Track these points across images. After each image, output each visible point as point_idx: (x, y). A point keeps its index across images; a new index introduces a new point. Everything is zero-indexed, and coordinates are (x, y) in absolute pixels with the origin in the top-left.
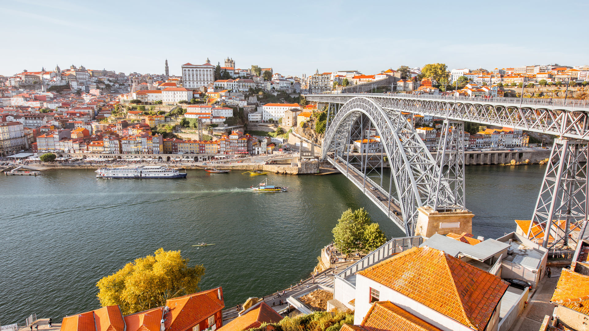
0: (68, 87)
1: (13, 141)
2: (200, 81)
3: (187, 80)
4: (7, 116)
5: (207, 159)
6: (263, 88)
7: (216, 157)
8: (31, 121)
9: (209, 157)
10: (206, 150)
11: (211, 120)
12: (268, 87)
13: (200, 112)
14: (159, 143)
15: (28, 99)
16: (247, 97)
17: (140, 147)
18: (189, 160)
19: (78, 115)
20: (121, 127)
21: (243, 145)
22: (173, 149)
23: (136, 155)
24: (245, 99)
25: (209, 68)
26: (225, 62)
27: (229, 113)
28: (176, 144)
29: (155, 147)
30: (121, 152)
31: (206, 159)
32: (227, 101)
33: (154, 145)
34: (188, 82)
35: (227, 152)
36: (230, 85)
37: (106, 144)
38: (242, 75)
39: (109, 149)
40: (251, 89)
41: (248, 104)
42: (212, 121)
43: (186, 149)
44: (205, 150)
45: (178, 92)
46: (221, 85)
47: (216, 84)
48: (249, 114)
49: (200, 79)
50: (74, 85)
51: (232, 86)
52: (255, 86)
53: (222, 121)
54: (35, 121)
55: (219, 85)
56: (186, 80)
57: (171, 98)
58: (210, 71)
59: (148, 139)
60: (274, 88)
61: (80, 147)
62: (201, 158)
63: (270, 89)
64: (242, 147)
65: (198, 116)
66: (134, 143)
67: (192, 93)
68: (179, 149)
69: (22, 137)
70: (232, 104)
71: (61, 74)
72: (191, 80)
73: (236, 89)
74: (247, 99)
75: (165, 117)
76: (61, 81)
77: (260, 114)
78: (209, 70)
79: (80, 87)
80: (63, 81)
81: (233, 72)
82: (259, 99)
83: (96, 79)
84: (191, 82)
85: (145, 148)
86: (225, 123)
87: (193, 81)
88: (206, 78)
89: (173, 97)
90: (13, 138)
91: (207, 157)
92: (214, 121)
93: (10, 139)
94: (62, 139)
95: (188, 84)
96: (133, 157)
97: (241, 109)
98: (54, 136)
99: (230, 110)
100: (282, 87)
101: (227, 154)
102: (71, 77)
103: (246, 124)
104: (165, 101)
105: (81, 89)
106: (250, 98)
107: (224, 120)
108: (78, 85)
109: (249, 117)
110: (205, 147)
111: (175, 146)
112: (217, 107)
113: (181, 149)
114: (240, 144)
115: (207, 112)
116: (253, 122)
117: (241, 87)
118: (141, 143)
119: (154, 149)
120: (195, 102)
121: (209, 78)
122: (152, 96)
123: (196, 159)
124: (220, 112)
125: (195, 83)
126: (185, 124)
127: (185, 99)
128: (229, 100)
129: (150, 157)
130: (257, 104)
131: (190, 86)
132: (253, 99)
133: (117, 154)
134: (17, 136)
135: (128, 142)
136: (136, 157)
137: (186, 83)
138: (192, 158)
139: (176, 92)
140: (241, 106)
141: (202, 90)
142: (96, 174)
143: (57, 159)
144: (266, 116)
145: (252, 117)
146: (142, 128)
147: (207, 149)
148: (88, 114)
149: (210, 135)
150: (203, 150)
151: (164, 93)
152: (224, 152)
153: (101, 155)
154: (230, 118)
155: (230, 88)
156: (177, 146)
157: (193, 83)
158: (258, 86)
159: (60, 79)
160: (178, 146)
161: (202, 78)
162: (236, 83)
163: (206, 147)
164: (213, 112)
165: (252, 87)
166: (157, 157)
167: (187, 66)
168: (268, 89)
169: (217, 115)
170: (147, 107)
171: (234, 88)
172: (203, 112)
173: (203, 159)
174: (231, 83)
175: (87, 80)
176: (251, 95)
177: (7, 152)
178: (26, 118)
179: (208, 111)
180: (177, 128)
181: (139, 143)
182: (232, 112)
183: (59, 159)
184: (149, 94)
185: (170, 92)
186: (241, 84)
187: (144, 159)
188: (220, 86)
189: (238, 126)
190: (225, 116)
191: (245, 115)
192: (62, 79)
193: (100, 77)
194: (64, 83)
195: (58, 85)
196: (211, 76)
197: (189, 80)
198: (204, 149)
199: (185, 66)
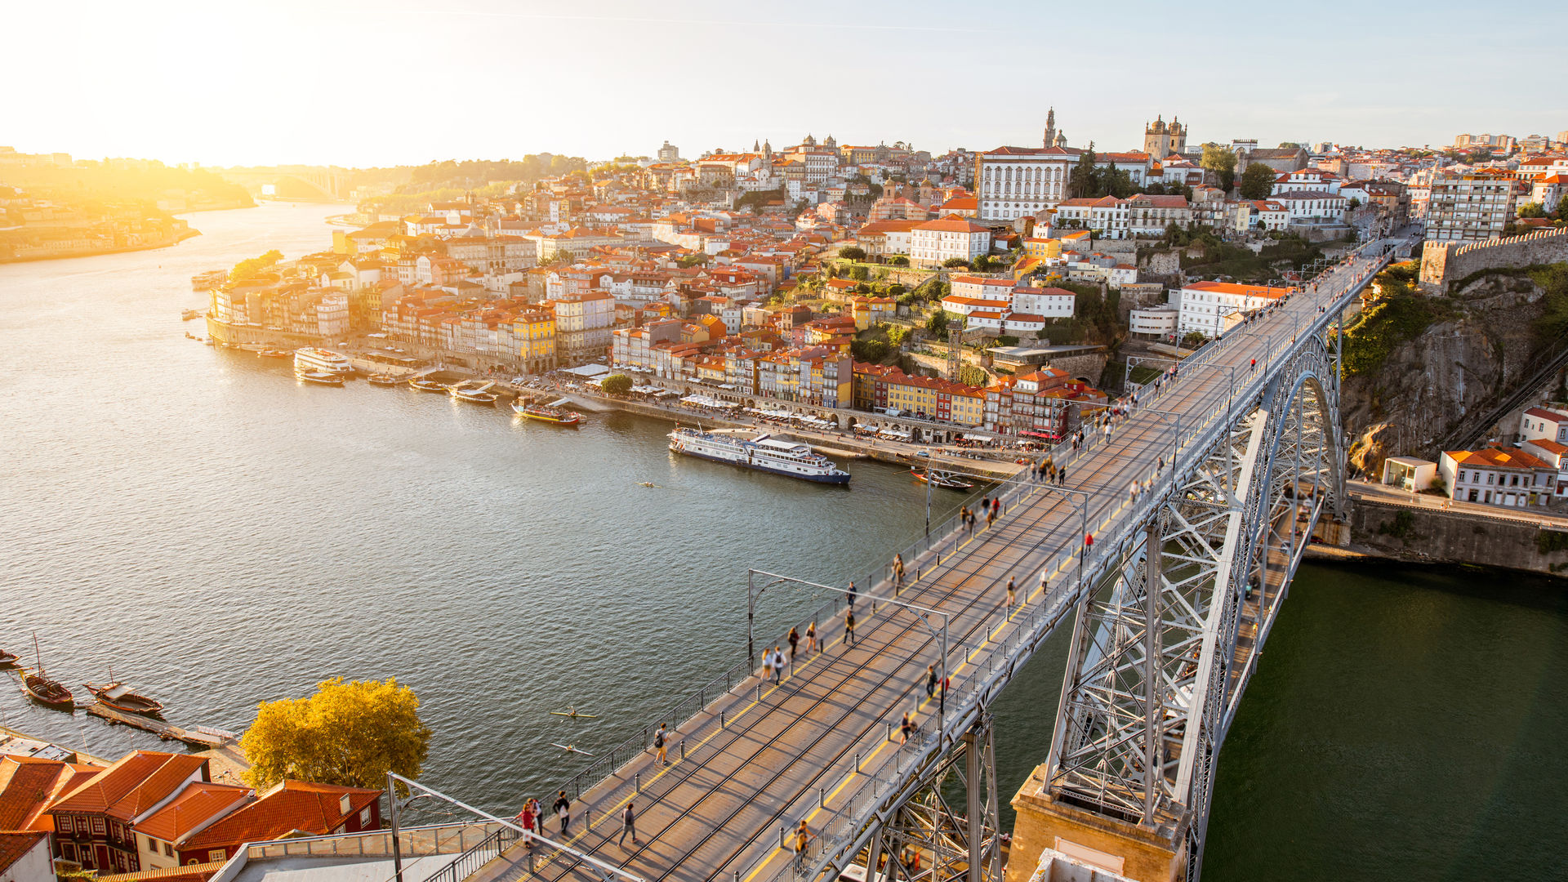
0: (780, 194)
1: (590, 335)
2: (1027, 199)
3: (992, 196)
4: (602, 275)
5: (944, 440)
6: (1218, 226)
7: (966, 437)
8: (643, 289)
9: (948, 434)
10: (953, 412)
11: (1003, 323)
12: (1238, 221)
13: (981, 297)
14: (837, 378)
15: (682, 228)
16: (1144, 254)
17: (794, 384)
18: (898, 433)
19: (732, 279)
20: (791, 322)
21: (1047, 412)
22: (876, 397)
23: (785, 403)
24: (1138, 260)
25: (1056, 161)
26: (1148, 133)
27: (1062, 307)
28: (884, 386)
29: (828, 387)
30: (757, 391)
31: (940, 438)
32: (1075, 268)
33: (826, 382)
34: (991, 204)
35: (1001, 427)
36: (1102, 216)
37: (730, 366)
38: (1172, 178)
39: (734, 380)
40: (1173, 230)
41: (1141, 279)
42: (1006, 327)
43: (908, 402)
44: (949, 411)
45: (949, 234)
46: (1078, 214)
47: (1063, 212)
48: (1133, 312)
49: (1027, 193)
50: (795, 190)
51: (1110, 219)
52: (1191, 219)
53: (1032, 329)
54: (650, 290)
55: (1070, 214)
56: (987, 197)
57: (930, 250)
58: (1058, 169)
59: (813, 366)
60: (1261, 225)
61: (684, 366)
62: (928, 434)
63: (1246, 227)
64: (1044, 417)
65: (973, 308)
66: (785, 372)
67: (986, 237)
68: (889, 400)
69: (609, 326)
70: (1085, 277)
71: (775, 161)
72: (1002, 196)
73: (1121, 226)
74: (1145, 260)
75: (899, 304)
76: (768, 181)
77: (1169, 314)
78: (1054, 166)
79: (807, 194)
80: (773, 179)
81: (1142, 167)
82: (1185, 263)
83: (855, 170)
84: (1001, 204)
85: (805, 388)
86: (1041, 335)
87: (1007, 199)
88: (1042, 191)
89: (936, 247)
90: (591, 329)
91: (943, 433)
92: (1011, 326)
93: (584, 330)
94: (658, 342)
95: (991, 208)
96: (778, 406)
97: (1114, 294)
98: (643, 334)
99: (1065, 298)
100: (1299, 221)
101: (1001, 432)
102: (794, 169)
103: (1116, 341)
104: (917, 257)
105: (807, 200)
106: (1156, 259)
107: (1041, 326)
108: (802, 190)
109: (1132, 321)
110: (950, 402)
111: (882, 390)
112: (1035, 284)
113: (894, 400)
114: (1039, 409)
115: (1001, 298)
116: (1143, 336)
117: (1140, 221)
118: (798, 373)
119: (825, 391)
120: (984, 266)
121: (1052, 192)
122: (898, 239)
123: (916, 437)
124: (1032, 301)
125: (1013, 204)
126: (940, 328)
127: (963, 254)
128: (1082, 266)
129: (813, 413)
130: (1178, 278)
131: (996, 213)
132: (1166, 264)
133: (748, 391)
134: (599, 324)
135: (772, 366)
136: (783, 408)
137: (986, 205)
138: (907, 429)
139: (943, 234)
140: (1113, 284)
141: (1020, 227)
142: (669, 440)
143: (634, 388)
144: (1188, 320)
145: (1143, 321)
146: (833, 331)
147: (955, 408)
148: (763, 277)
149: (982, 369)
150: (944, 411)
151: (917, 235)
152: (995, 424)
153: (717, 392)
154: (1063, 322)
155: (1102, 223)
156: (886, 390)
157: (1007, 205)
158: (1200, 218)
159: (768, 174)
160: (890, 391)
161: (1032, 191)
162: (1123, 210)
163: (954, 403)
164: (1014, 302)
165: (1178, 222)
166: (828, 415)
167: (996, 157)
168: (1238, 228)
169: (1025, 311)
170: (874, 268)
171: (1114, 224)
172: (990, 297)
173: (935, 437)
174: (1107, 210)
175: (831, 174)
176: (1163, 249)
177: (575, 358)
178: (635, 282)
179: (1002, 294)
180: (914, 337)
181: (795, 372)
182: (1072, 303)
183: (640, 390)
184: (889, 234)
185: (930, 233)
186: (1141, 211)
187: (799, 416)
188: (1074, 217)
189: (1084, 347)
190: (1048, 314)
191: (1122, 313)
192: (772, 175)
193: (865, 166)
194: (774, 185)
195: (762, 190)
196: (1057, 184)
197: (997, 197)
198: (947, 408)
199: (990, 157)
